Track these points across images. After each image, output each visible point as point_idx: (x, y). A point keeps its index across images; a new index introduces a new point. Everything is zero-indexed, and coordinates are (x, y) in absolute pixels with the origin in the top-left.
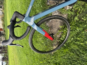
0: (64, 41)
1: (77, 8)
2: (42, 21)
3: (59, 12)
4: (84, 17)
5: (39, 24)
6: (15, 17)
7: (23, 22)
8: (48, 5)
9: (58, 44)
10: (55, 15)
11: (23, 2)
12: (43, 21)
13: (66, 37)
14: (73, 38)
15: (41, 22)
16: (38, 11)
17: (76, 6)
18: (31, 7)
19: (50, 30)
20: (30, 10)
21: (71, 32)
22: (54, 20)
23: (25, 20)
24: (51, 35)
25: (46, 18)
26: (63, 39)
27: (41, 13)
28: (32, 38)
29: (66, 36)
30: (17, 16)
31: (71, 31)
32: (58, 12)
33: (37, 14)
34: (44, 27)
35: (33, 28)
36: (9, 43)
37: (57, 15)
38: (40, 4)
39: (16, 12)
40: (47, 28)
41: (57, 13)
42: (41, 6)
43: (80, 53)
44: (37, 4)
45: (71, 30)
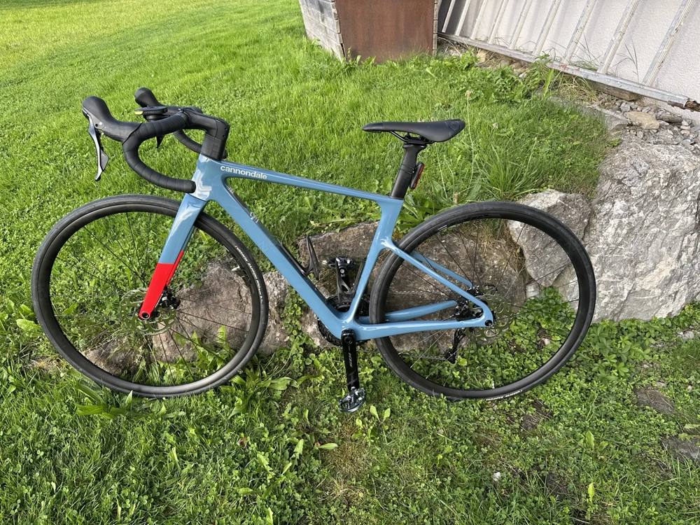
0: (150, 385)
1: (324, 369)
2: (223, 232)
3: (284, 297)
4: (295, 409)
5: (208, 221)
6: (207, 124)
7: (198, 157)
8: (297, 246)
9: (117, 365)
10: (267, 283)
11: (280, 125)
12: (226, 236)
13: (174, 384)
14: (182, 413)
15: (218, 229)
16: (260, 208)
17: (330, 359)
18: (262, 176)
19: (190, 292)
20: (250, 174)
21: (211, 393)
22: (245, 289)
23: (205, 163)
24: (169, 296)
25: (243, 248)
26: (157, 379)
27: (254, 220)
28: (126, 210)
29: (183, 383)
30: (214, 132)
31: (216, 389)
32: (283, 293)
33: (244, 206)
34: (191, 259)
35: (179, 204)
36: (101, 123)
37: (269, 291)
38: (290, 209)
39: (227, 128)
40: (195, 275)
41: (276, 293)
42: (283, 218)
43: (119, 475)
44: (289, 199)
45: (222, 388)
